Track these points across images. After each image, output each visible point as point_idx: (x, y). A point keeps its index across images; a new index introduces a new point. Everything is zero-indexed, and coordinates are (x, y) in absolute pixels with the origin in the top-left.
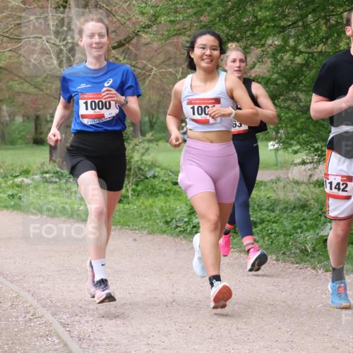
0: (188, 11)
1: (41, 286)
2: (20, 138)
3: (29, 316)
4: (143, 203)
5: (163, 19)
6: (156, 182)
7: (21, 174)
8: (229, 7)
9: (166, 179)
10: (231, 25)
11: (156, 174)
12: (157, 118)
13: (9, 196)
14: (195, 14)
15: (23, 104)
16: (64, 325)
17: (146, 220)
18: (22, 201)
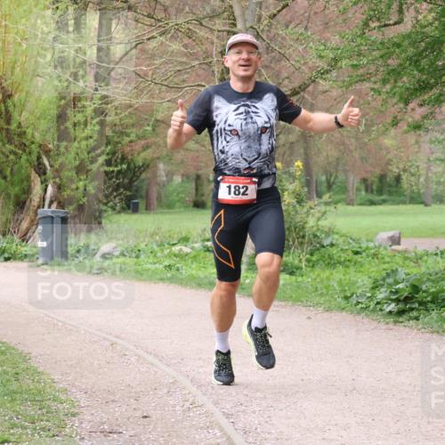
0: (374, 53)
1: (201, 370)
2: (179, 201)
3: (187, 404)
4: (318, 275)
5: (344, 63)
6: (334, 251)
7: (179, 242)
8: (422, 48)
9: (347, 247)
10: (424, 68)
11: (334, 242)
12: (336, 177)
13: (166, 266)
14: (381, 57)
15: (182, 162)
16: (228, 416)
17: (322, 295)
18: (181, 273)
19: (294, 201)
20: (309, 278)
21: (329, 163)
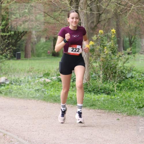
18: (45, 94)
19: (110, 52)
20: (118, 97)
21: (131, 30)
